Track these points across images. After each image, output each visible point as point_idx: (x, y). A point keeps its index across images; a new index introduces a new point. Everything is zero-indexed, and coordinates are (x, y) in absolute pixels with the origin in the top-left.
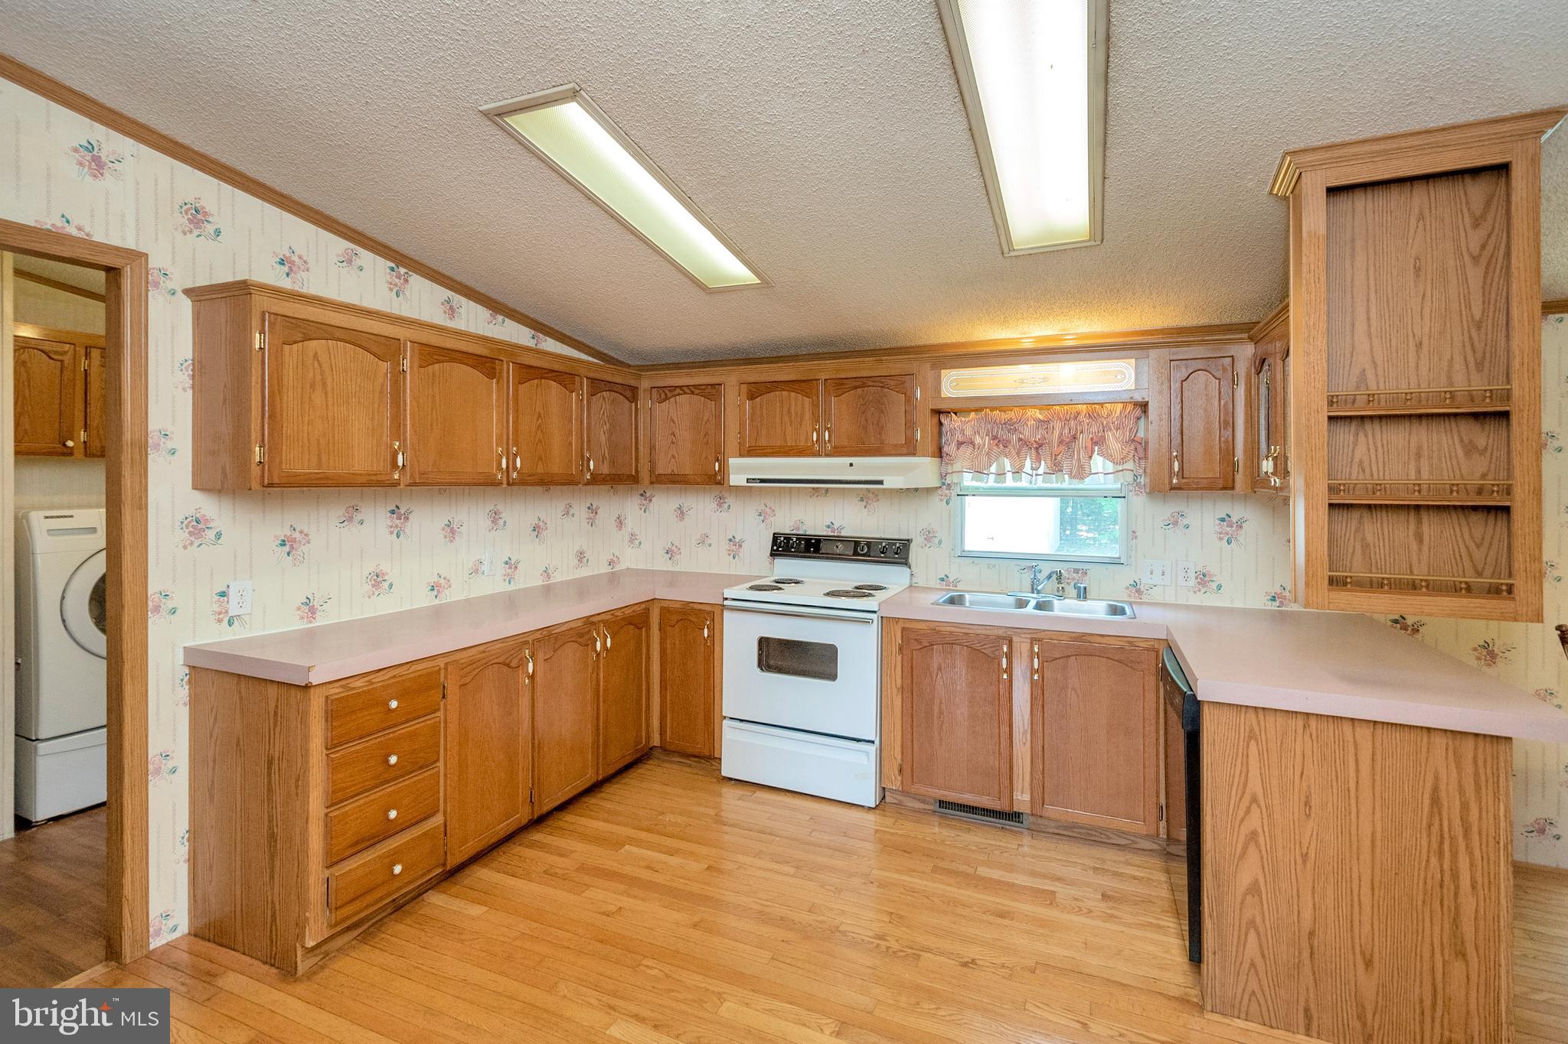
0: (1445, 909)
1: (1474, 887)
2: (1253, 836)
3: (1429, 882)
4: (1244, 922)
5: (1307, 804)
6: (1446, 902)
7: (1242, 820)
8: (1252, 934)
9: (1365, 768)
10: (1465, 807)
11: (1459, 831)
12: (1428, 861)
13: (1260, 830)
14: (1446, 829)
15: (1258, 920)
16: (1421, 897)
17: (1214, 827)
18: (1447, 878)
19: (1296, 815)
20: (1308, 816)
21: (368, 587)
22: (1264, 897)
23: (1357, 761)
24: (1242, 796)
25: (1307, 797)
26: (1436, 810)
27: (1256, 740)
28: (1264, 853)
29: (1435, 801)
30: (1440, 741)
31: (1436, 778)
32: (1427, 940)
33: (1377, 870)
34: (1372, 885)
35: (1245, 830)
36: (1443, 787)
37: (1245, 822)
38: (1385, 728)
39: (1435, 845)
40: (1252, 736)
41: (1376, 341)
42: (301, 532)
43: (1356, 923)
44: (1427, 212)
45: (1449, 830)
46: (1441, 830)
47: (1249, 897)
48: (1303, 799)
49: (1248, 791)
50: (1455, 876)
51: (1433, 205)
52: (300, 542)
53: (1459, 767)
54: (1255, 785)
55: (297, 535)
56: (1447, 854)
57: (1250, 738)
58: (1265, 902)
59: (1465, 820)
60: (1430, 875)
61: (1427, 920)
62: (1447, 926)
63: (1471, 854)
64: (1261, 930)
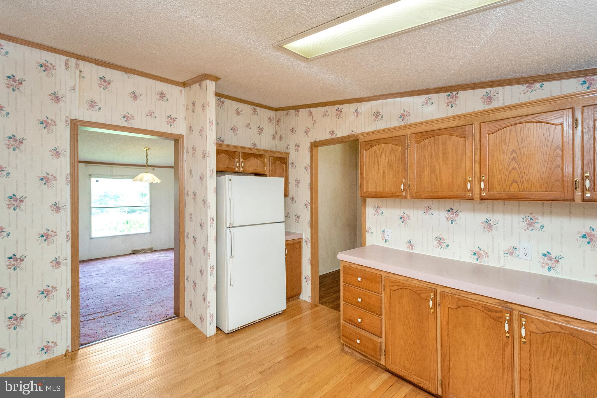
21: (436, 243)
42: (407, 215)
52: (407, 219)
55: (405, 216)
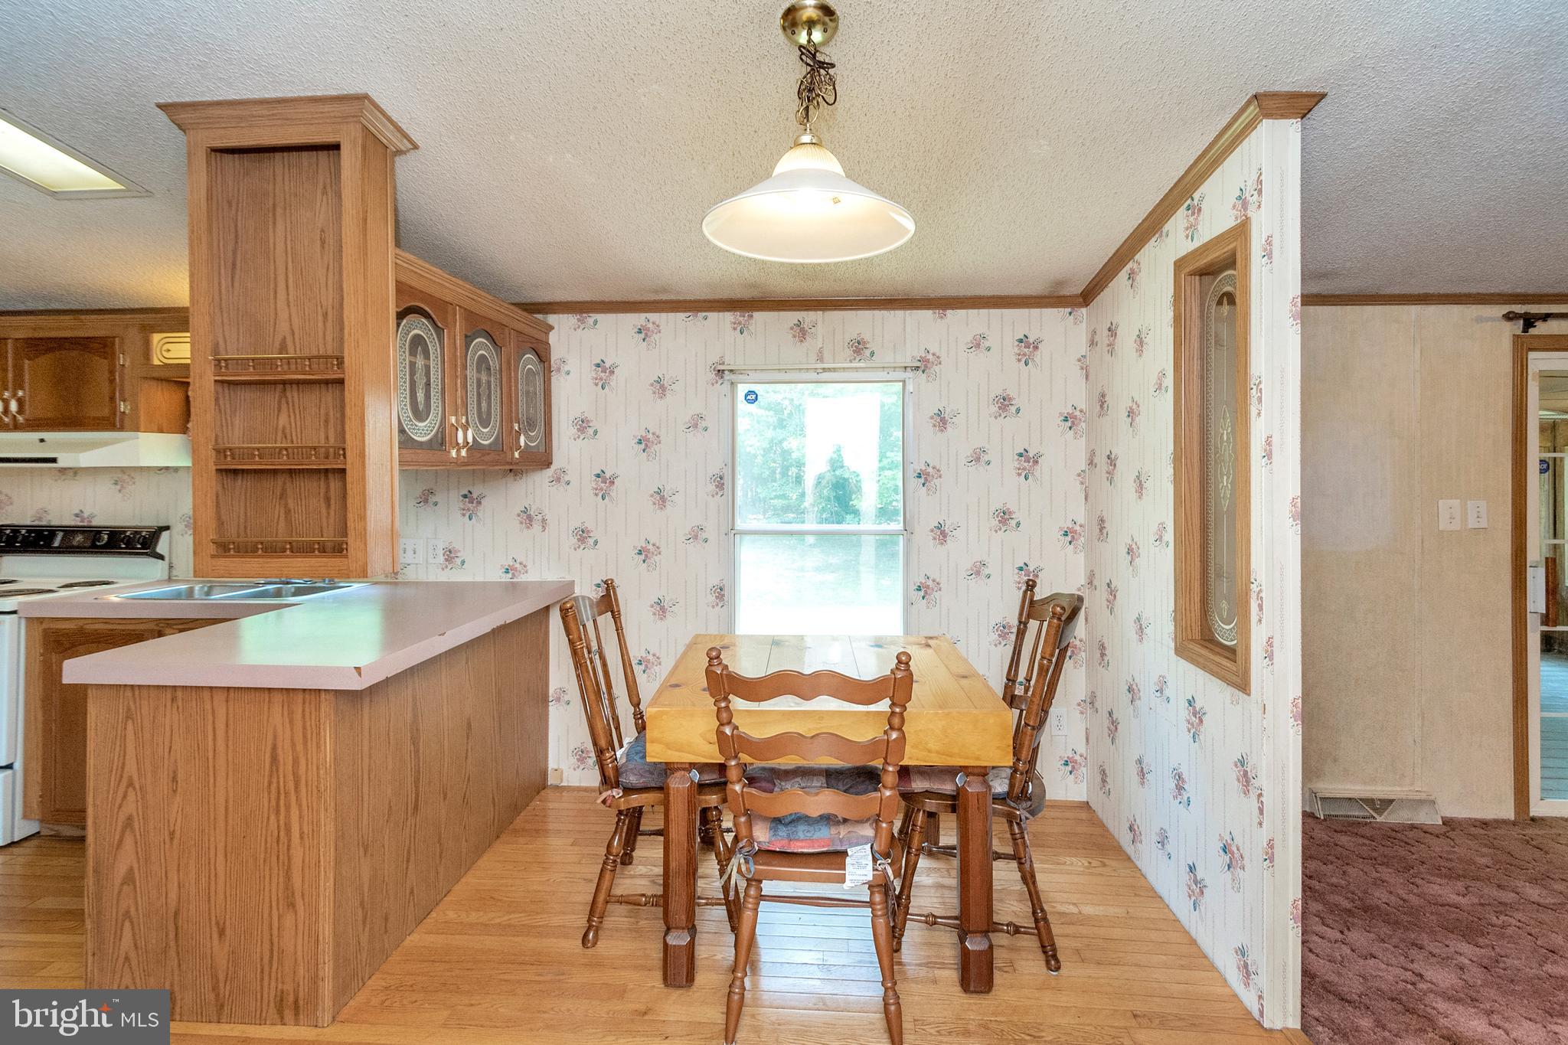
0: (281, 864)
1: (302, 838)
2: (129, 822)
3: (269, 839)
4: (120, 914)
5: (174, 779)
6: (281, 857)
7: (120, 806)
8: (127, 924)
9: (221, 733)
10: (296, 762)
11: (291, 785)
12: (268, 818)
13: (135, 814)
14: (282, 784)
15: (133, 910)
16: (262, 856)
17: (95, 818)
18: (282, 834)
19: (166, 792)
20: (175, 791)
22: (138, 884)
23: (214, 728)
24: (120, 781)
25: (174, 772)
26: (274, 768)
27: (133, 719)
28: (138, 837)
29: (274, 759)
30: (278, 698)
31: (275, 737)
32: (267, 900)
33: (230, 838)
34: (226, 851)
35: (122, 817)
36: (279, 745)
37: (123, 808)
38: (194, 692)
39: (273, 803)
40: (129, 716)
41: (293, 310)
43: (212, 894)
44: (328, 186)
45: (285, 786)
46: (278, 788)
47: (125, 887)
48: (171, 775)
49: (125, 776)
50: (288, 831)
51: (333, 182)
53: (291, 722)
54: (131, 767)
56: (282, 809)
57: (128, 718)
58: (138, 889)
59: (296, 775)
60: (269, 833)
61: (267, 879)
62: (281, 880)
63: (300, 806)
64: (135, 920)
